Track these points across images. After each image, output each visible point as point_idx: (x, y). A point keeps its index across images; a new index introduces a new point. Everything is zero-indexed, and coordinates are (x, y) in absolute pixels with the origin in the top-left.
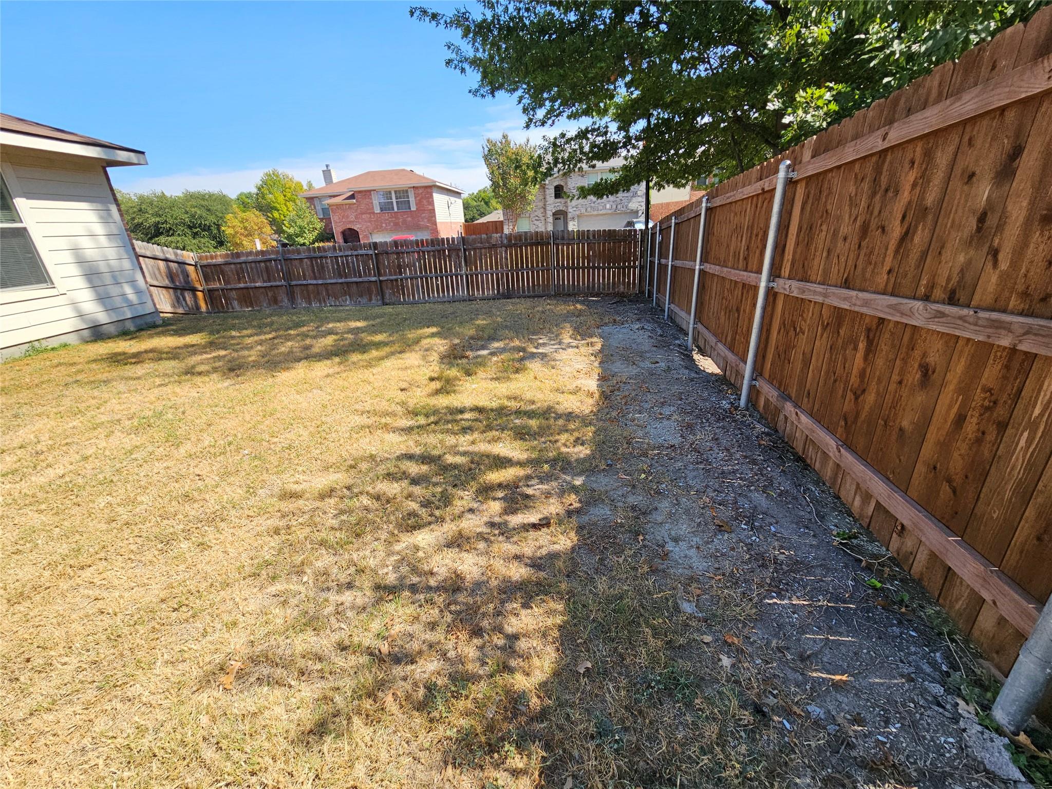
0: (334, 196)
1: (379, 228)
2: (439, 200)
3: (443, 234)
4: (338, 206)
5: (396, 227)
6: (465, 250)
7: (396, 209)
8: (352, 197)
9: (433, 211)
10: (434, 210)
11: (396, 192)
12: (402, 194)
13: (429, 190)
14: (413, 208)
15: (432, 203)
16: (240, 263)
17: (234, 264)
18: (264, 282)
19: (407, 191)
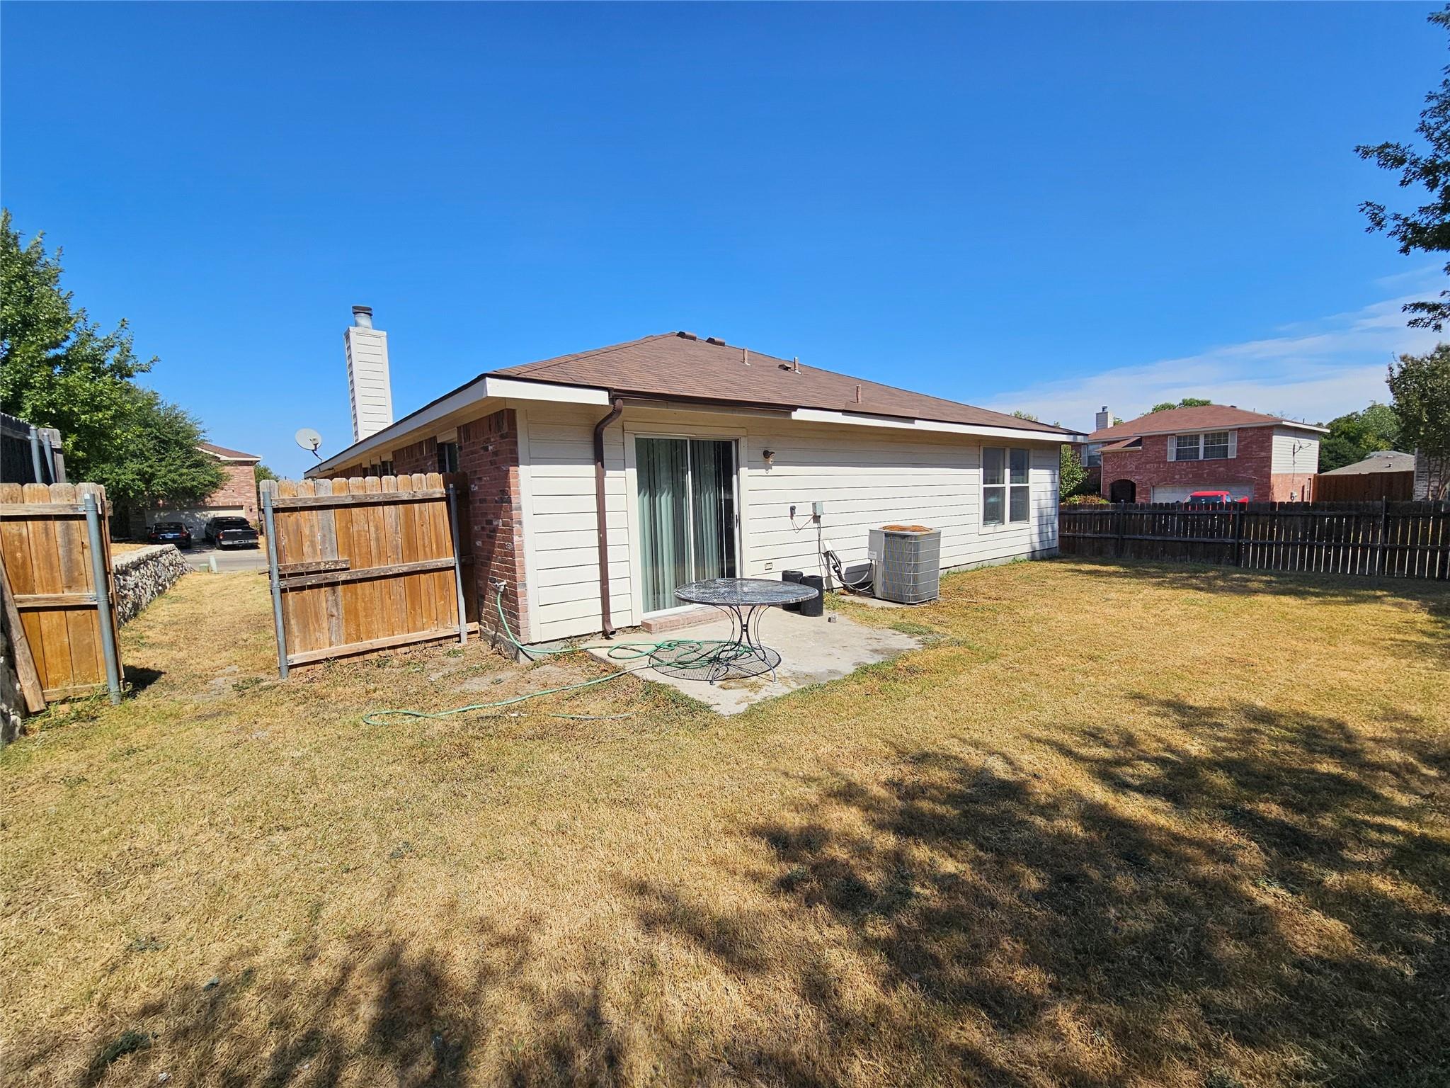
0: (1110, 443)
1: (1169, 480)
2: (1280, 444)
3: (1280, 495)
4: (1115, 454)
5: (1197, 480)
6: (1387, 518)
7: (1201, 457)
8: (1138, 442)
9: (1267, 461)
10: (1271, 458)
11: (1206, 436)
12: (1217, 439)
13: (1266, 432)
14: (1232, 455)
15: (1269, 449)
16: (1076, 514)
17: (1069, 514)
18: (1095, 532)
19: (1226, 435)
